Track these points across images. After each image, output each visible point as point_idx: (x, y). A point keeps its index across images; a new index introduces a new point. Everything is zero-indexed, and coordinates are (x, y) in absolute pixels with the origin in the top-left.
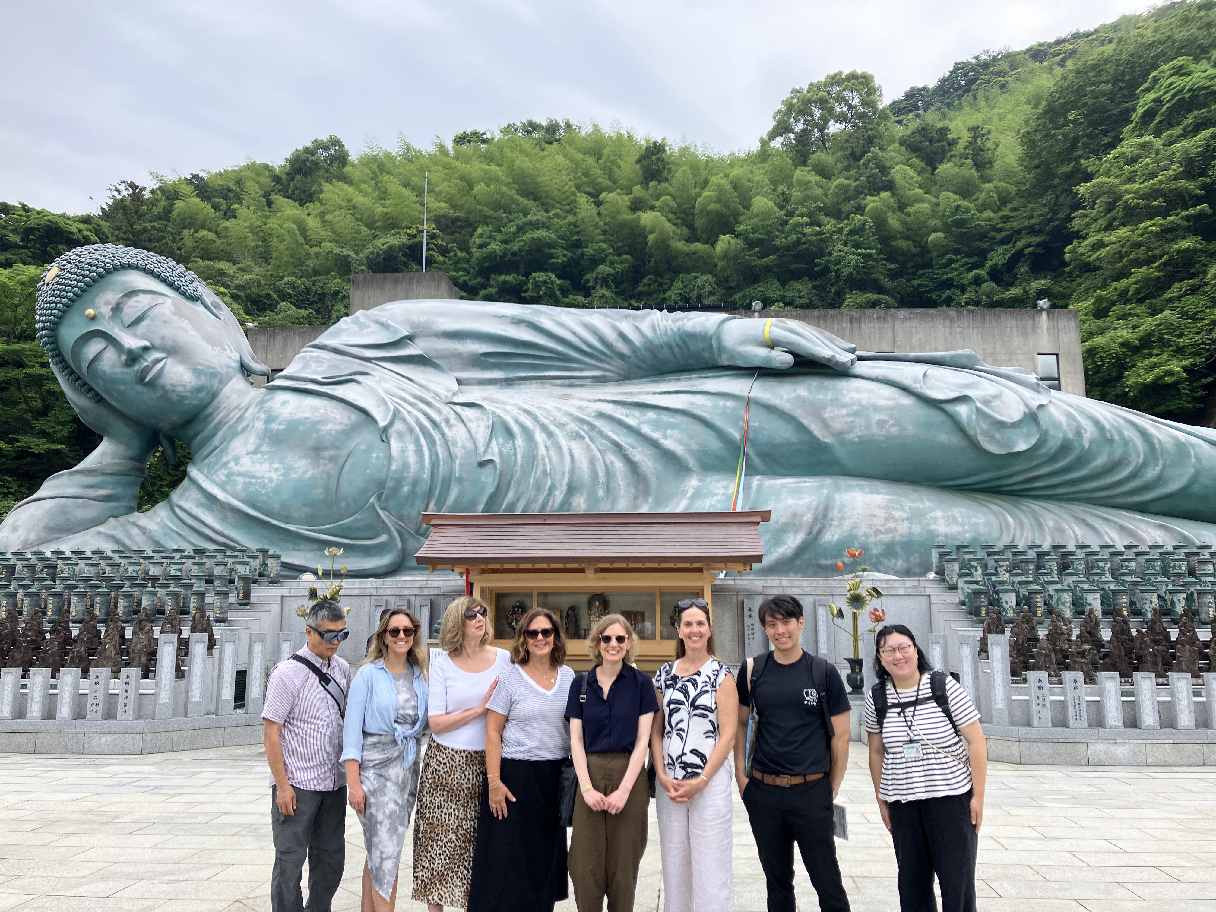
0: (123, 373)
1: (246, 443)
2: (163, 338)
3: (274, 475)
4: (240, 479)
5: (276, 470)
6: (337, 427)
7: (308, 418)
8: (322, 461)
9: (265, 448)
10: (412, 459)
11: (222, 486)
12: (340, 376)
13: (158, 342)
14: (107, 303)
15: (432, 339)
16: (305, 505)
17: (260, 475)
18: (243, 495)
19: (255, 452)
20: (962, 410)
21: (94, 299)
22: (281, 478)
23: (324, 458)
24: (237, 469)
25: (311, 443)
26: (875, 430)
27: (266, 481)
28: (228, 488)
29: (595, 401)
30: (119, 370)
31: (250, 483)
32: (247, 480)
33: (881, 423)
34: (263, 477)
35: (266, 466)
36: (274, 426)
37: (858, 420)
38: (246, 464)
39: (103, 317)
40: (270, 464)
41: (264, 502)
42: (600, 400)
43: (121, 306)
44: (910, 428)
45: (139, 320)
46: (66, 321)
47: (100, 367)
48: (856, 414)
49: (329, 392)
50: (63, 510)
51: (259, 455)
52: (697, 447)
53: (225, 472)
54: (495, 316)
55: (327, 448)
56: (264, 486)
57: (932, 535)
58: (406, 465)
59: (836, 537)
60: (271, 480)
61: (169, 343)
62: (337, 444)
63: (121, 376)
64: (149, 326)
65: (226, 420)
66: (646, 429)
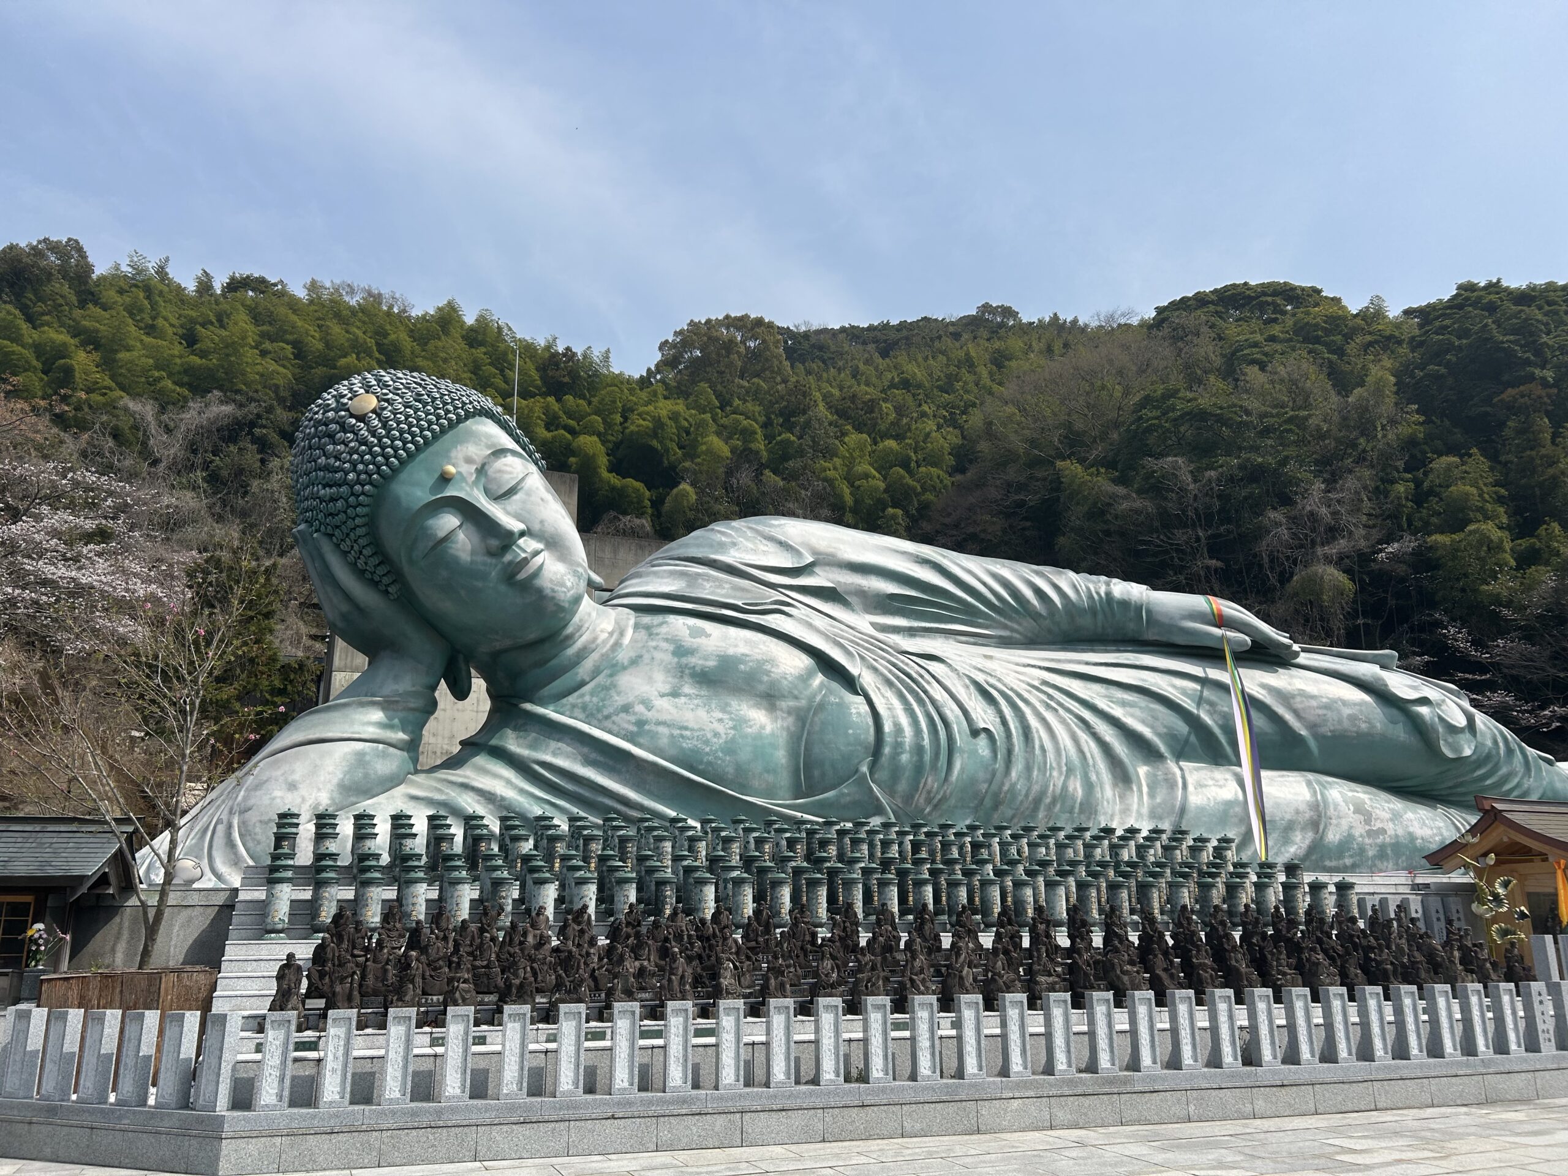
0: (485, 564)
1: (650, 680)
2: (542, 522)
3: (720, 729)
4: (662, 730)
5: (720, 720)
6: (792, 671)
7: (747, 655)
8: (779, 713)
9: (687, 689)
10: (904, 721)
11: (631, 738)
12: (762, 604)
13: (536, 527)
14: (469, 461)
15: (834, 569)
16: (768, 771)
17: (696, 727)
18: (673, 752)
19: (675, 694)
20: (1424, 710)
21: (448, 451)
22: (733, 732)
23: (781, 710)
24: (649, 715)
25: (762, 688)
26: (1346, 724)
27: (709, 736)
28: (642, 741)
29: (1025, 666)
30: (480, 558)
31: (682, 736)
32: (676, 732)
33: (1353, 718)
34: (701, 729)
35: (702, 713)
36: (693, 660)
37: (1329, 714)
38: (665, 708)
39: (463, 479)
40: (708, 712)
41: (710, 763)
42: (1029, 665)
43: (486, 467)
44: (1378, 725)
45: (512, 491)
46: (403, 476)
47: (451, 551)
48: (1327, 707)
49: (762, 623)
50: (360, 759)
51: (683, 699)
52: (1165, 730)
53: (633, 719)
54: (897, 551)
55: (784, 697)
56: (707, 742)
57: (1412, 837)
58: (898, 729)
59: (1338, 837)
60: (716, 735)
61: (549, 529)
62: (796, 692)
63: (482, 568)
64: (524, 502)
65: (594, 646)
66: (1102, 704)
